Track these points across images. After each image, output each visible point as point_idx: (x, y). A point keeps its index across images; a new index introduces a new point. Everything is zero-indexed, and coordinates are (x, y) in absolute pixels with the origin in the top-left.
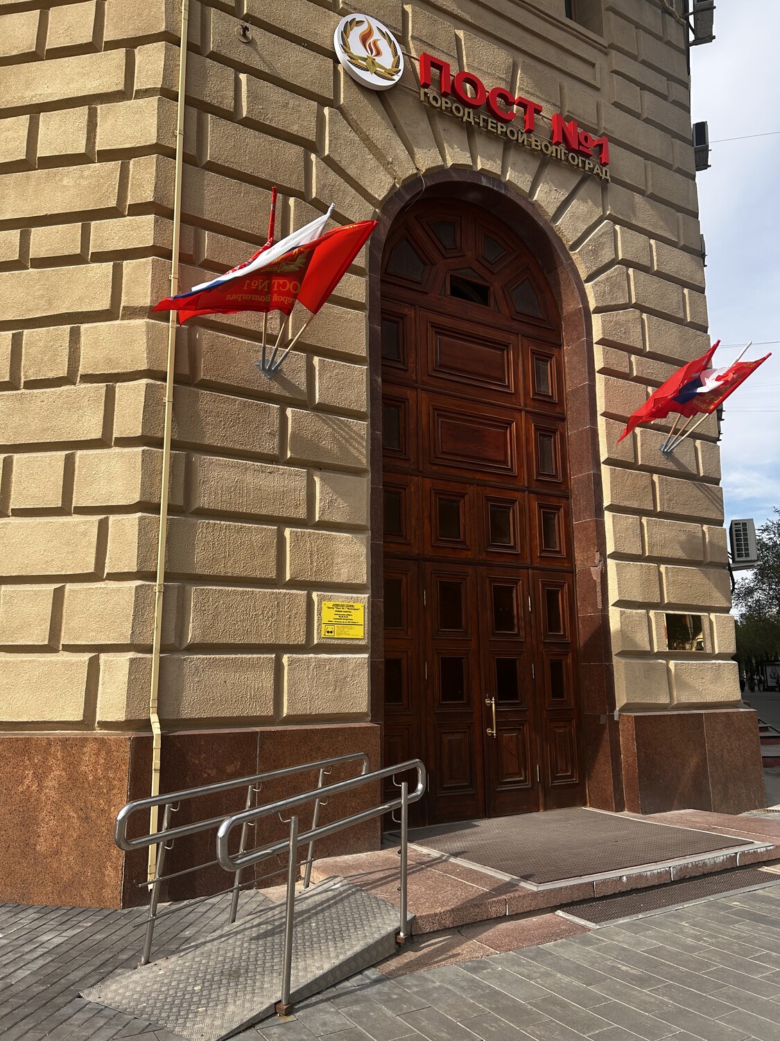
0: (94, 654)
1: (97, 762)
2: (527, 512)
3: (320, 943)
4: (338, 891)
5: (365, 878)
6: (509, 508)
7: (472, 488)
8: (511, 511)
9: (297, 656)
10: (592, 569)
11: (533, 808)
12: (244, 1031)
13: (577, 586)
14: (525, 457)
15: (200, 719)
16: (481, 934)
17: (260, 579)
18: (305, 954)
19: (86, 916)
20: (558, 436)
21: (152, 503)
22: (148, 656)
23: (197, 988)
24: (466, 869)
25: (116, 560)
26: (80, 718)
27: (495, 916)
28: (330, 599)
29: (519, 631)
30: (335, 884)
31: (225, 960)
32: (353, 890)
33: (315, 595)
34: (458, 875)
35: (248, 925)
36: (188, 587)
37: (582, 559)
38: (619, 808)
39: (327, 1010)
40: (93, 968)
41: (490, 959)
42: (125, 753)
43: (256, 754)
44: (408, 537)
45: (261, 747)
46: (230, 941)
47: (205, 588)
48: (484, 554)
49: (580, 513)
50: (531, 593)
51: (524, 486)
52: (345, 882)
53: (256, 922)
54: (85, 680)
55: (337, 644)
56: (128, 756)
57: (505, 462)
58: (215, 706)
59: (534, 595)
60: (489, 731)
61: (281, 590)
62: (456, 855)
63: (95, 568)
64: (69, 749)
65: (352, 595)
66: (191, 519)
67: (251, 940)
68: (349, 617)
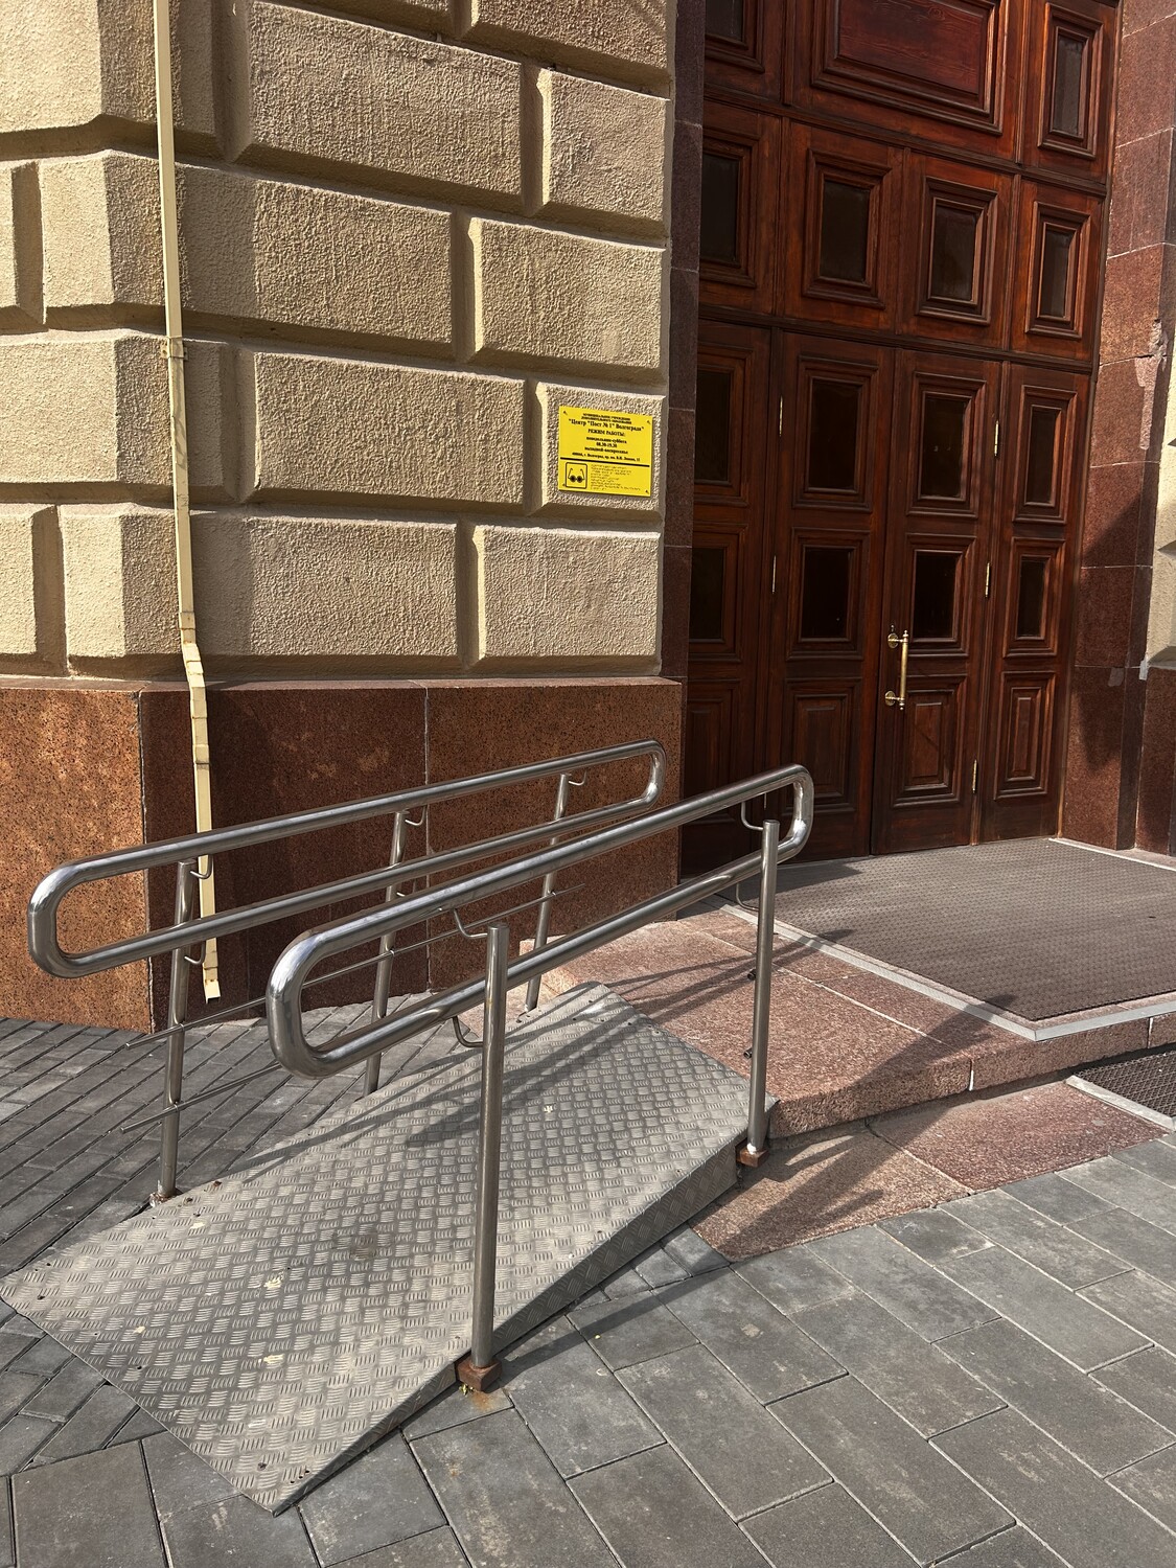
0: (44, 507)
1: (70, 744)
2: (1014, 225)
3: (564, 1164)
4: (598, 1020)
5: (654, 988)
6: (975, 213)
7: (900, 157)
8: (981, 220)
9: (505, 529)
10: (1139, 362)
11: (958, 838)
12: (373, 1447)
13: (1097, 403)
14: (1022, 86)
15: (296, 659)
16: (917, 1132)
17: (414, 341)
18: (530, 1197)
19: (78, 1049)
20: (1098, 43)
21: (133, 123)
22: (164, 512)
23: (273, 1285)
24: (861, 974)
25: (63, 275)
26: (29, 648)
27: (945, 1094)
28: (576, 402)
29: (968, 496)
30: (592, 1003)
31: (345, 1198)
32: (631, 1021)
33: (542, 390)
34: (848, 990)
35: (405, 1101)
36: (244, 352)
37: (1117, 341)
38: (1124, 843)
39: (588, 1372)
40: (51, 1197)
41: (957, 1209)
42: (129, 726)
43: (422, 736)
44: (751, 272)
45: (432, 721)
46: (363, 1144)
47: (286, 356)
48: (913, 321)
49: (1127, 232)
50: (1002, 414)
51: (1013, 161)
52: (613, 998)
53: (422, 1093)
54: (31, 564)
55: (591, 508)
56: (135, 732)
57: (977, 98)
58: (327, 632)
59: (1008, 419)
60: (890, 697)
61: (464, 374)
62: (833, 937)
63: (19, 294)
64: (10, 714)
65: (626, 395)
66: (237, 175)
67: (408, 1143)
68: (620, 447)
